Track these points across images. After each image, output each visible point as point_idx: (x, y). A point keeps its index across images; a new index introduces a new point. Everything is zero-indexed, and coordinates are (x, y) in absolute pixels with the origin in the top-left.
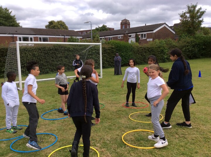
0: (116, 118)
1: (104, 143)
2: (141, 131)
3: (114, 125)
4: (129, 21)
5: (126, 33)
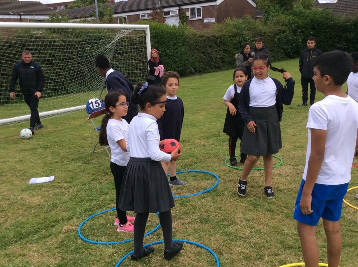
5: (157, 6)
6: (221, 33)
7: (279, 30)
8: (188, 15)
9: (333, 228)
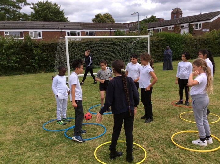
0: (164, 117)
1: (151, 141)
2: (193, 132)
3: (163, 123)
4: (181, 9)
5: (177, 23)
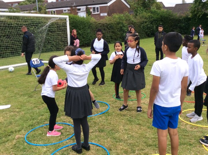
5: (73, 5)
6: (110, 22)
7: (143, 21)
8: (91, 11)
9: (173, 132)
